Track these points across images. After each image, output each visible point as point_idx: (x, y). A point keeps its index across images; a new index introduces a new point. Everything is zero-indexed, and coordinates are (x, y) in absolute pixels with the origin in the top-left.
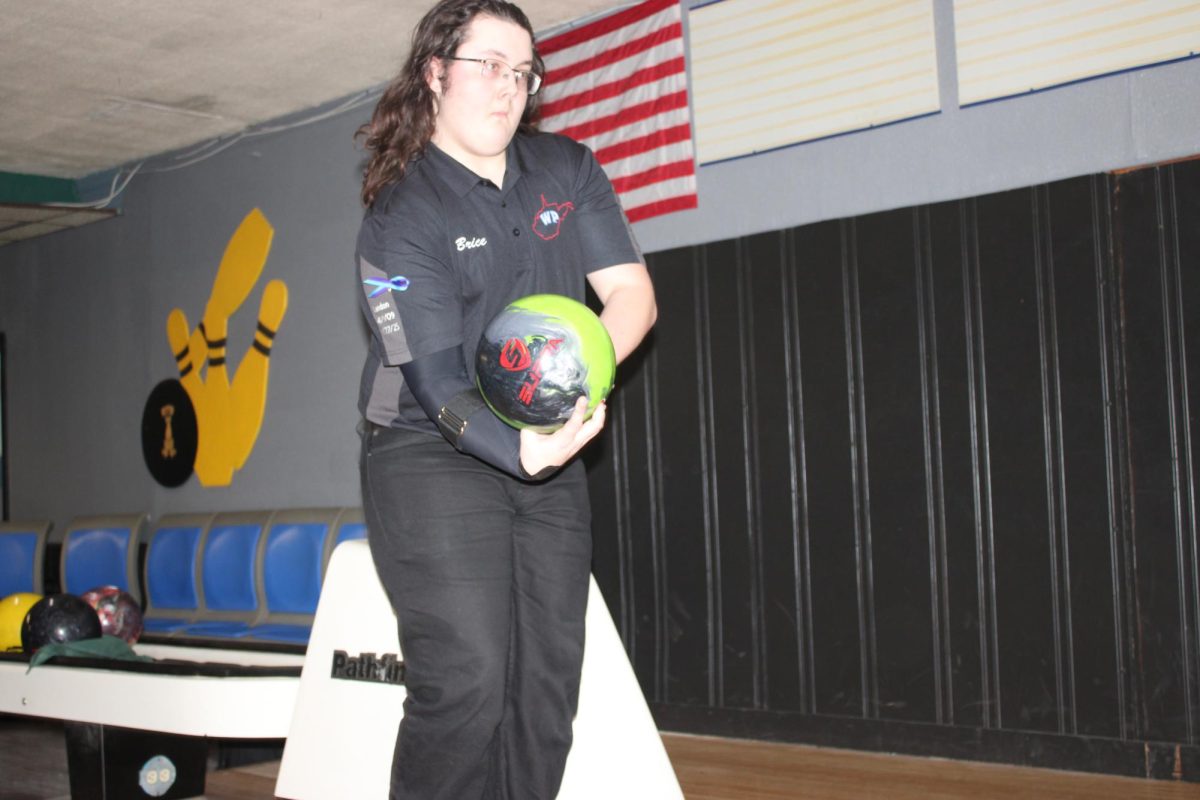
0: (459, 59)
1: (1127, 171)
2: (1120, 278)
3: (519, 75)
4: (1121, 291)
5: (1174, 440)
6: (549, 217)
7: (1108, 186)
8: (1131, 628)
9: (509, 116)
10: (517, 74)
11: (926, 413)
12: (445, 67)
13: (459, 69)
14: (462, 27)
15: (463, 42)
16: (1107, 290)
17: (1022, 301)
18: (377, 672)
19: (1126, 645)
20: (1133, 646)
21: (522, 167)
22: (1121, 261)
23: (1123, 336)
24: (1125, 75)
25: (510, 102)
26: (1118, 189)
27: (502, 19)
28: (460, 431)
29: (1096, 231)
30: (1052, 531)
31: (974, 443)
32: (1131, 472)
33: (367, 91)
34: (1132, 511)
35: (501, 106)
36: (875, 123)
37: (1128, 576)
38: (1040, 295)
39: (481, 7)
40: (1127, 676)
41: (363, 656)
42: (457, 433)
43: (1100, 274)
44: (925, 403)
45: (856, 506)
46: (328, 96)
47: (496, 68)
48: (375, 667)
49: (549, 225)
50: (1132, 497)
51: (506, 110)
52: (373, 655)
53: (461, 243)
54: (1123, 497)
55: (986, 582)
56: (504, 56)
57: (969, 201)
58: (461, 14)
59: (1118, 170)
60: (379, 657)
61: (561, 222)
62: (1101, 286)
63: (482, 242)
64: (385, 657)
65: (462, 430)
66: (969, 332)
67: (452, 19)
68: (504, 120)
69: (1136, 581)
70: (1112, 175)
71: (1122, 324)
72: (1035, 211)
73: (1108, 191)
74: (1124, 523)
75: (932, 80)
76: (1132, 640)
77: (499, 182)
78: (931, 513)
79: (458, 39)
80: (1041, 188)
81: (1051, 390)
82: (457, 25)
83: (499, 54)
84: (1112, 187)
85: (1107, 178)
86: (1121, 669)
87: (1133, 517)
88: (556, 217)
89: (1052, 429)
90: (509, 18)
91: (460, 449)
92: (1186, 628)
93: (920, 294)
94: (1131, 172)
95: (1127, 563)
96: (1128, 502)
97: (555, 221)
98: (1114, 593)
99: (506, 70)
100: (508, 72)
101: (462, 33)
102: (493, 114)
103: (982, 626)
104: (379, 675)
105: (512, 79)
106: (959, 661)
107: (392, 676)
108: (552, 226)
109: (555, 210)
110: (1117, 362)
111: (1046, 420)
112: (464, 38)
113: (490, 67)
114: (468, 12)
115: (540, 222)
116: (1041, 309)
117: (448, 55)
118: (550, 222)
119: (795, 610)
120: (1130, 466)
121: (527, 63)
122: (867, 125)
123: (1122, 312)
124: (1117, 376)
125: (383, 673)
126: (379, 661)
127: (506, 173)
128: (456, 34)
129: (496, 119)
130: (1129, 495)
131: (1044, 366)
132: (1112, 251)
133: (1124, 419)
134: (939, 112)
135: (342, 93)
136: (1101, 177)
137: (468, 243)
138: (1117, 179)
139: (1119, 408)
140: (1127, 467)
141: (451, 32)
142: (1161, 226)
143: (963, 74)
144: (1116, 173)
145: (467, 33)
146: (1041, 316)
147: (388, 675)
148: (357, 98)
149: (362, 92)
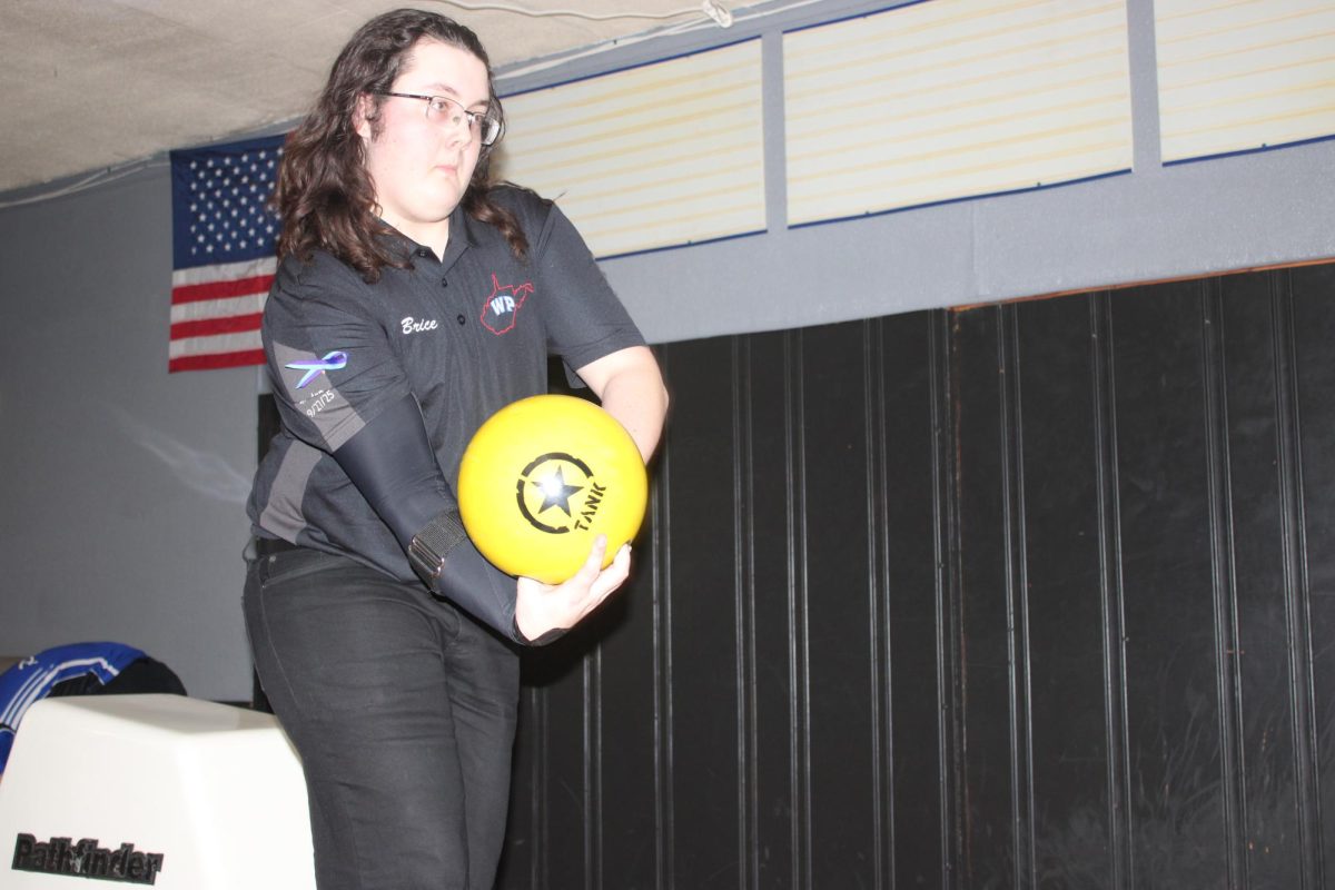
0: (396, 95)
1: (968, 308)
2: (957, 426)
3: (473, 119)
4: (957, 440)
5: (1011, 609)
6: (501, 305)
7: (947, 324)
8: (959, 820)
9: (459, 171)
10: (470, 117)
11: (739, 568)
12: (377, 104)
13: (394, 108)
14: (401, 54)
15: (401, 73)
16: (942, 438)
17: (850, 447)
18: (71, 862)
19: (952, 839)
20: (961, 839)
21: (471, 238)
22: (958, 407)
23: (958, 490)
24: (969, 202)
25: (461, 153)
26: (957, 327)
27: (453, 45)
28: (435, 570)
29: (933, 370)
30: (875, 707)
31: (792, 605)
32: (963, 643)
33: (109, 169)
34: (963, 686)
35: (449, 158)
36: (694, 240)
37: (957, 759)
38: (869, 442)
39: (427, 29)
40: (953, 873)
41: (53, 840)
42: (432, 572)
43: (935, 421)
44: (738, 558)
45: (656, 673)
46: (61, 171)
47: (444, 108)
48: (69, 856)
49: (501, 315)
50: (964, 671)
51: (455, 164)
52: (68, 840)
53: (408, 325)
54: (954, 671)
55: (800, 764)
56: (454, 93)
57: (794, 332)
58: (399, 38)
59: (958, 307)
60: (74, 843)
61: (517, 310)
62: (937, 435)
63: (432, 325)
64: (83, 843)
65: (439, 569)
66: (790, 480)
67: (387, 43)
68: (453, 178)
69: (966, 766)
70: (951, 312)
71: (958, 478)
72: (867, 347)
73: (947, 330)
74: (954, 699)
75: (759, 196)
76: (959, 831)
77: (440, 253)
78: (740, 683)
79: (394, 71)
80: (874, 321)
81: (878, 547)
82: (395, 51)
83: (448, 89)
84: (951, 325)
85: (946, 314)
86: (946, 865)
87: (964, 694)
88: (511, 303)
89: (877, 594)
90: (461, 44)
91: (438, 592)
92: (1018, 820)
93: (736, 435)
94: (972, 310)
95: (956, 745)
96: (959, 677)
97: (509, 309)
98: (941, 779)
99: (456, 111)
100: (459, 115)
101: (401, 62)
102: (436, 167)
103: (794, 815)
104: (74, 864)
105: (464, 123)
106: (767, 852)
107: (90, 868)
108: (506, 316)
109: (511, 295)
110: (951, 519)
111: (872, 581)
112: (403, 67)
113: (437, 106)
114: (406, 35)
115: (491, 310)
116: (870, 456)
117: (382, 89)
118: (503, 310)
119: (583, 790)
120: (962, 635)
121: (483, 103)
122: (685, 242)
123: (958, 464)
124: (951, 537)
125: (78, 863)
126: (74, 848)
127: (449, 242)
128: (394, 62)
129: (441, 174)
130: (960, 668)
131: (871, 520)
132: (949, 395)
133: (957, 586)
134: (764, 232)
135: (78, 169)
136: (939, 312)
137: (416, 325)
138: (956, 317)
139: (952, 571)
140: (958, 638)
141: (387, 60)
142: (1002, 371)
143: (793, 191)
144: (956, 310)
145: (409, 61)
146: (870, 466)
147: (85, 866)
148: (95, 177)
149: (101, 170)
